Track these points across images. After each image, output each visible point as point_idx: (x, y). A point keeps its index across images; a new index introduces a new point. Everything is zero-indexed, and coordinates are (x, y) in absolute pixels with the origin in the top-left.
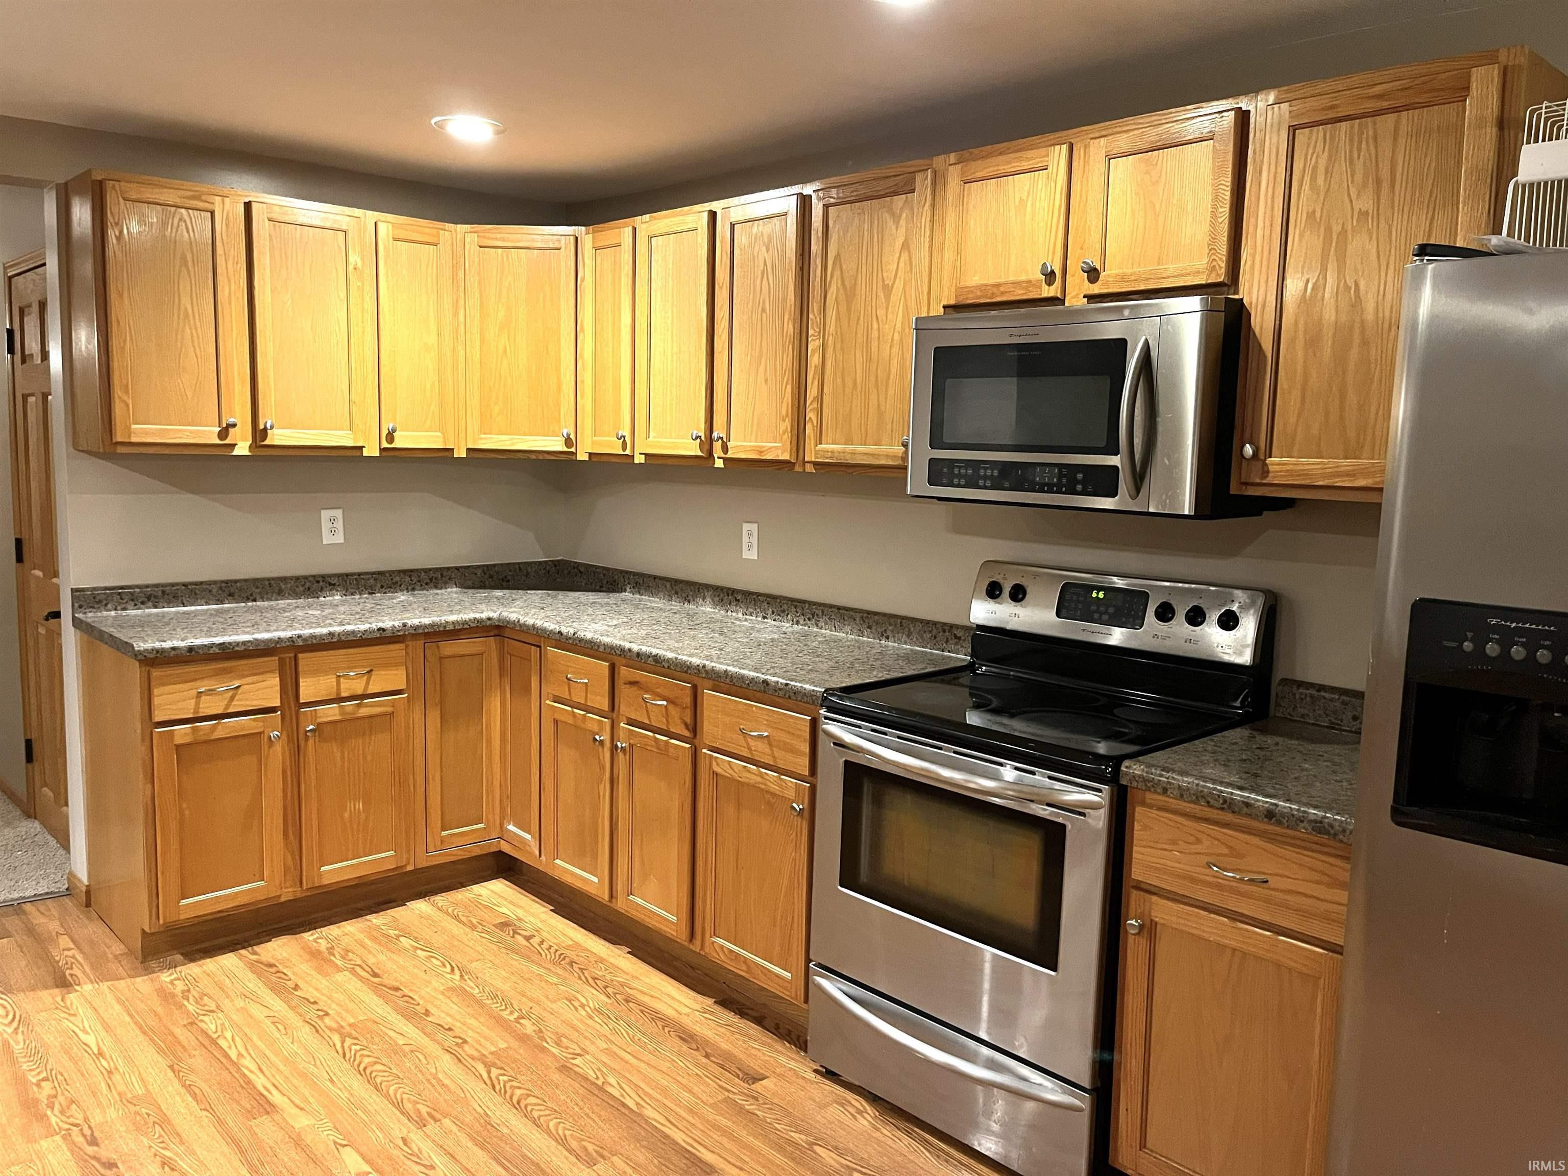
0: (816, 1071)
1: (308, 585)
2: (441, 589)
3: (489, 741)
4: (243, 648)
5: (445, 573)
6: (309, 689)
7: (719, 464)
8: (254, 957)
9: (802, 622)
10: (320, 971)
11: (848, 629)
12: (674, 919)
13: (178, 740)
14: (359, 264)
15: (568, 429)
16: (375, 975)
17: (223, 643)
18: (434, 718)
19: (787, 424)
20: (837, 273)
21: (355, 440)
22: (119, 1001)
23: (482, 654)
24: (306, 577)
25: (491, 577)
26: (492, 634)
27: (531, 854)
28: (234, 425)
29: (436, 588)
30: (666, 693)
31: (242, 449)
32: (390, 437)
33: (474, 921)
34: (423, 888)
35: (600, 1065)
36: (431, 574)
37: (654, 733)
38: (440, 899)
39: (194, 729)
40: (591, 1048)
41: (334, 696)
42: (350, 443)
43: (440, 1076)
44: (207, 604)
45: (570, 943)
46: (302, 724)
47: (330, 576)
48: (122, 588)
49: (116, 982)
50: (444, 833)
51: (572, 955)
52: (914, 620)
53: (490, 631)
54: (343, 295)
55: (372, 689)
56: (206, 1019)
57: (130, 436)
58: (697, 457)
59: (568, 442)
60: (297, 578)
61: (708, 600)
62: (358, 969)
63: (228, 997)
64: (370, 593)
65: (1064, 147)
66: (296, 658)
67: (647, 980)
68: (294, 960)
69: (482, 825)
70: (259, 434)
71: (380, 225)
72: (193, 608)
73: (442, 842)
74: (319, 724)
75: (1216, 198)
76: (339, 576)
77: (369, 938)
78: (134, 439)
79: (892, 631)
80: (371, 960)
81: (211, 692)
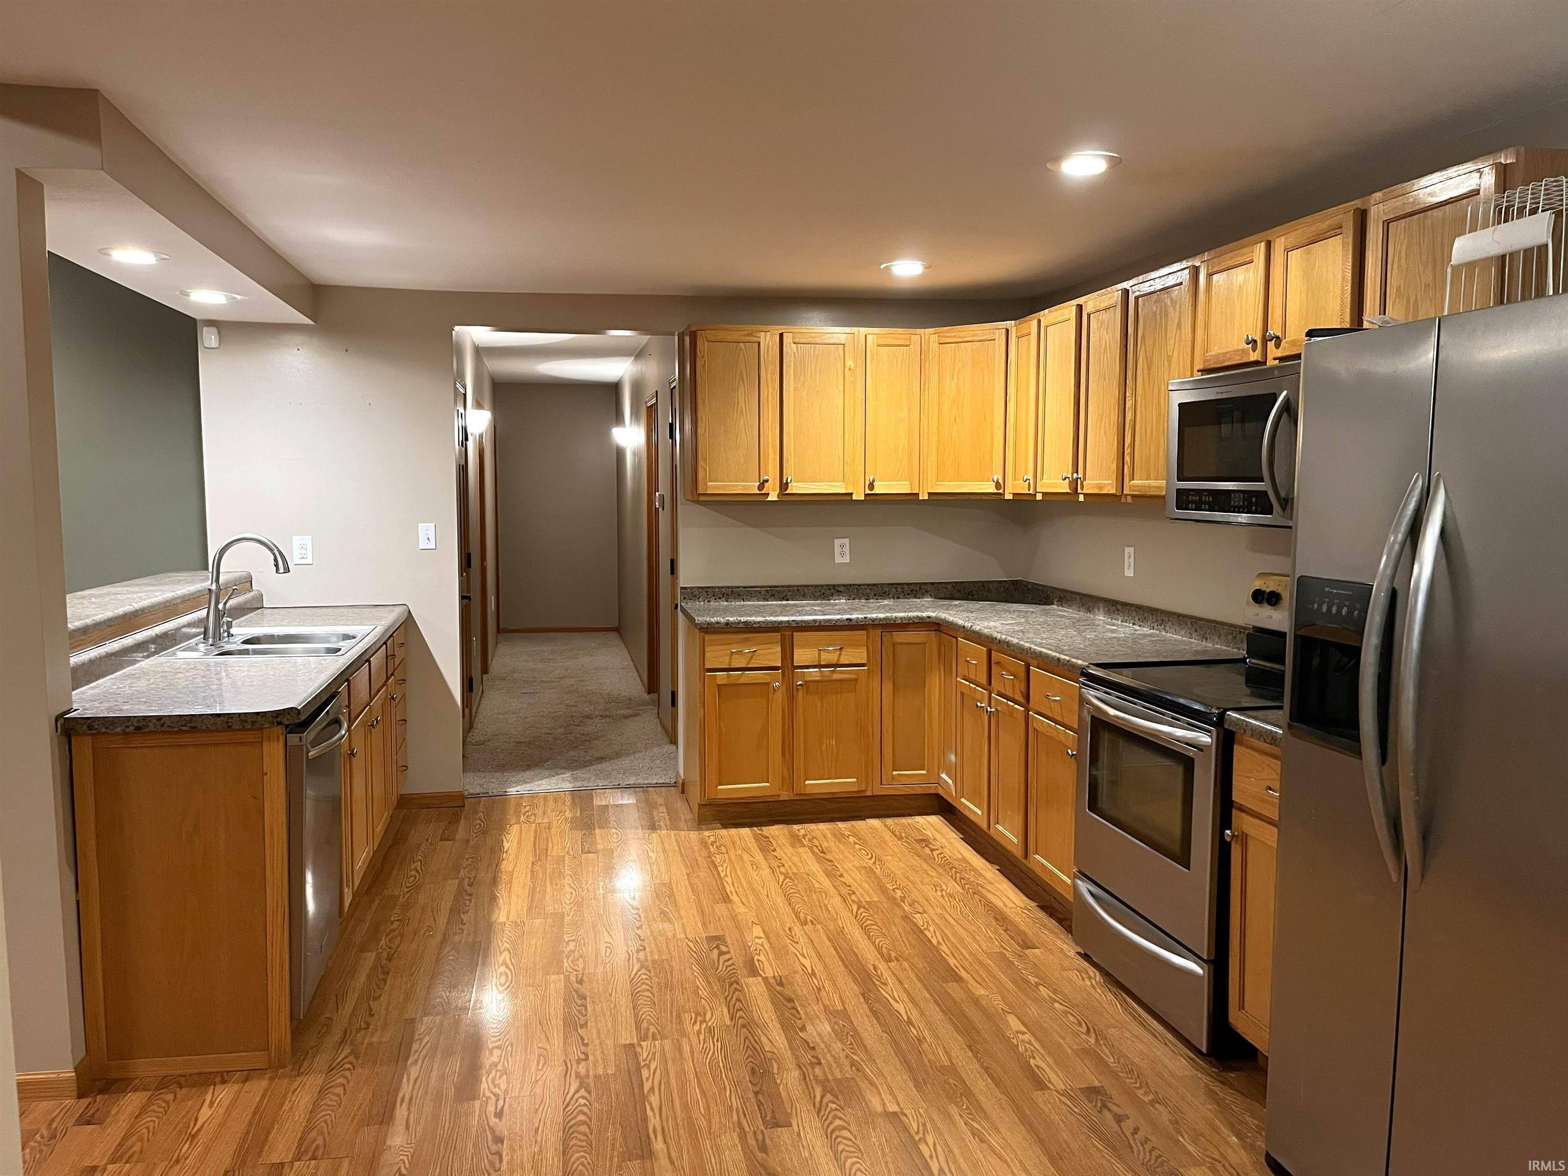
0: (1078, 953)
1: (823, 591)
2: (919, 598)
3: (930, 710)
4: (758, 625)
5: (923, 587)
6: (801, 655)
7: (1081, 498)
8: (760, 832)
9: (1156, 627)
10: (793, 845)
11: (1183, 632)
12: (1015, 840)
13: (719, 682)
14: (852, 367)
15: (998, 477)
16: (823, 852)
17: (746, 622)
18: (888, 687)
19: (1114, 466)
20: (1143, 348)
21: (846, 488)
22: (677, 841)
23: (925, 643)
24: (822, 586)
25: (959, 591)
26: (933, 629)
27: (951, 794)
28: (767, 481)
29: (915, 597)
30: (1012, 669)
31: (773, 497)
32: (871, 486)
33: (903, 835)
34: (881, 813)
35: (929, 919)
36: (912, 587)
37: (1008, 700)
38: (889, 821)
39: (729, 676)
40: (930, 910)
41: (816, 663)
42: (843, 491)
43: (829, 906)
44: (758, 600)
45: (960, 857)
46: (795, 680)
47: (839, 586)
48: (708, 588)
49: (680, 832)
50: (895, 773)
51: (956, 864)
52: (1223, 624)
53: (932, 626)
54: (841, 389)
55: (843, 661)
56: (718, 856)
57: (706, 490)
58: (1068, 493)
59: (998, 485)
60: (816, 586)
61: (1101, 610)
62: (815, 849)
63: (735, 847)
64: (866, 599)
65: (1263, 244)
66: (792, 635)
67: (999, 886)
68: (780, 838)
69: (924, 772)
70: (784, 486)
71: (868, 336)
72: (749, 603)
73: (893, 779)
74: (806, 682)
75: (1343, 278)
76: (844, 585)
77: (831, 833)
78: (709, 492)
79: (1209, 633)
80: (825, 844)
81: (740, 653)
